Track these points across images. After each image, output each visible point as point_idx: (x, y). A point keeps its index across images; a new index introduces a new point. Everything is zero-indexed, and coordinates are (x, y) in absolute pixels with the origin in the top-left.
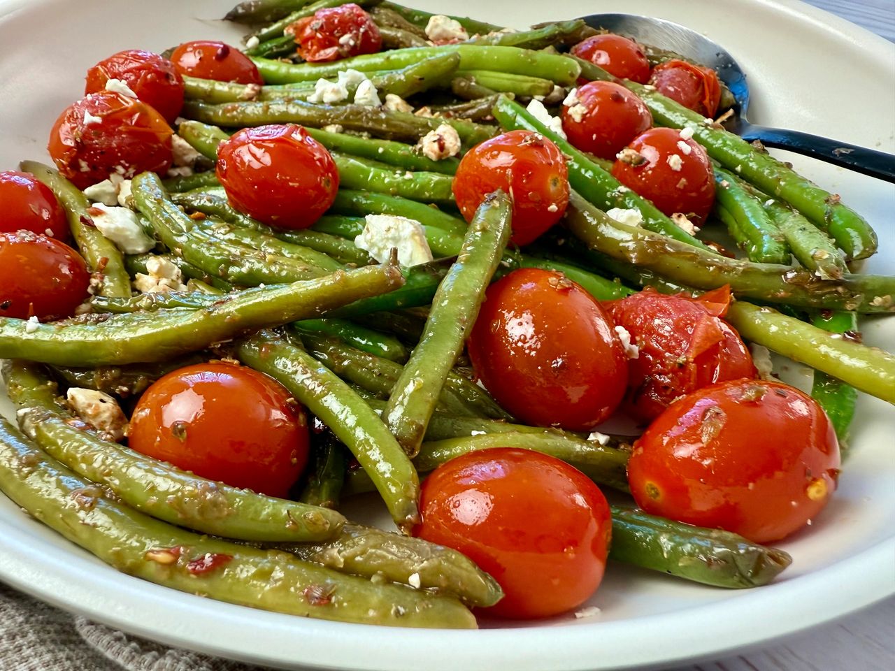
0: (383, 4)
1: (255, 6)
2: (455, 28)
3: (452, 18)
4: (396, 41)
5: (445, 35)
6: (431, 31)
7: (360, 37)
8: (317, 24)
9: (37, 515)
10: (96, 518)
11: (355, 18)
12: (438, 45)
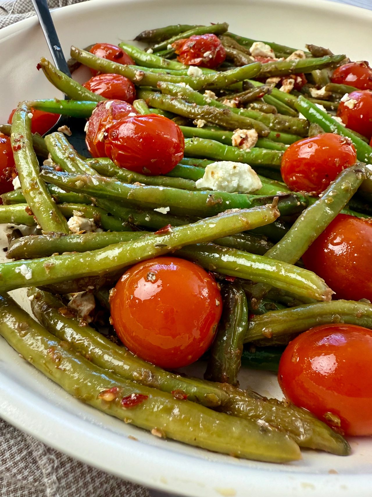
0: (225, 33)
1: (152, 33)
2: (266, 50)
3: (266, 43)
4: (232, 56)
5: (261, 54)
6: (253, 51)
7: (216, 53)
8: (191, 44)
9: (29, 360)
10: (66, 365)
11: (214, 42)
12: (256, 60)
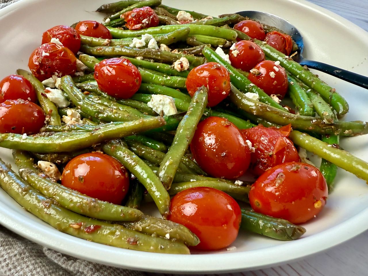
0: (160, 5)
1: (109, 6)
2: (188, 16)
3: (187, 12)
4: (165, 21)
5: (184, 19)
6: (179, 17)
7: (150, 20)
8: (133, 14)
9: (29, 210)
10: (51, 211)
11: (149, 12)
12: (181, 23)
